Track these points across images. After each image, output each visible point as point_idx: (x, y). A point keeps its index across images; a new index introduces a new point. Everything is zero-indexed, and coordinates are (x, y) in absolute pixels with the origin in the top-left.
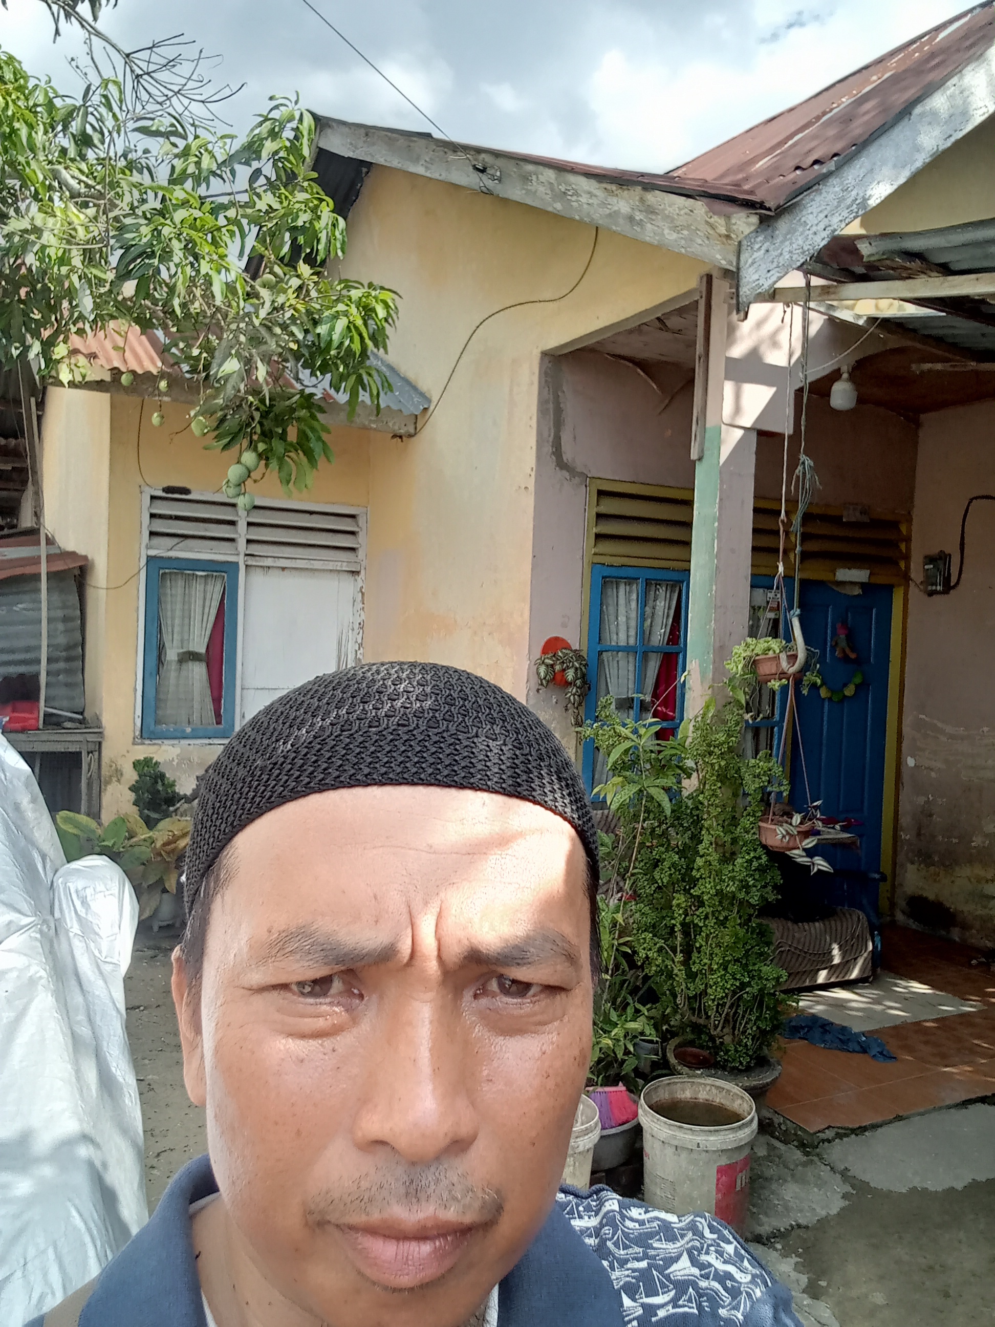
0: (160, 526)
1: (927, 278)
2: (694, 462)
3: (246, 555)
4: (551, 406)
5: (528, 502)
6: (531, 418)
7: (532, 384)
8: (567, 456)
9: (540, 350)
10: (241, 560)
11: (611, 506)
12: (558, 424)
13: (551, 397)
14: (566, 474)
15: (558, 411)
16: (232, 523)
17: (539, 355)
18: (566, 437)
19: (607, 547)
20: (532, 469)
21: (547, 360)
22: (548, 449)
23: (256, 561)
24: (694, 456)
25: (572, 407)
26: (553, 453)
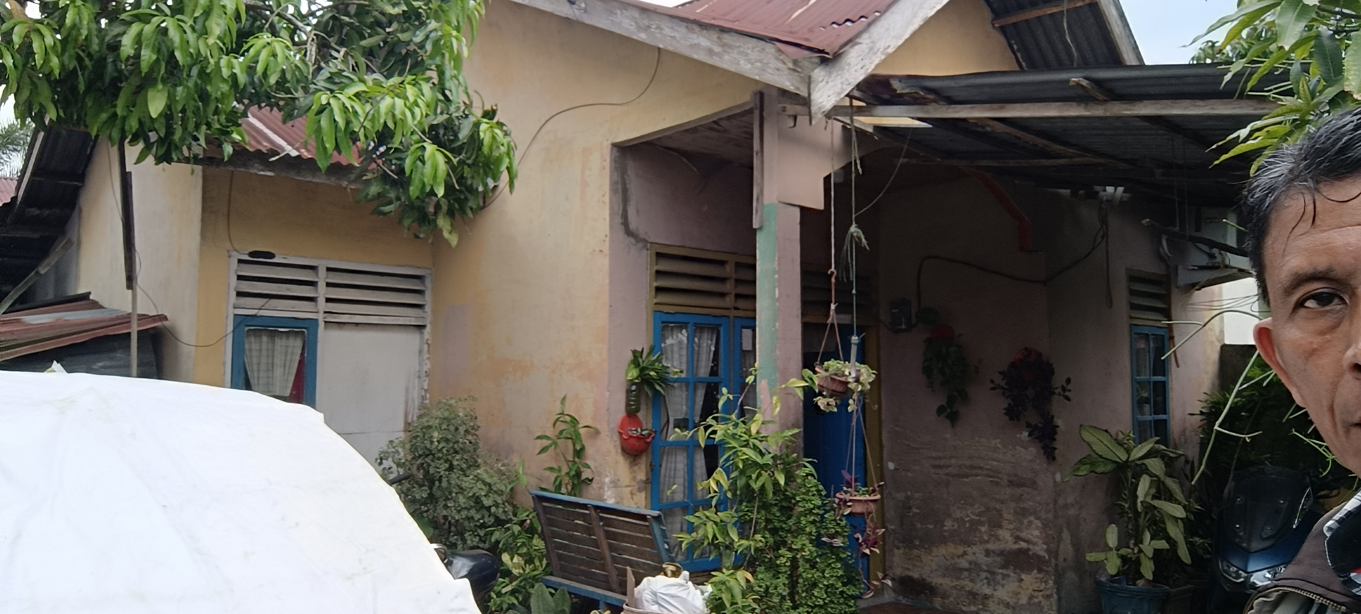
0: (247, 287)
1: (938, 106)
2: (755, 231)
3: (325, 312)
4: (619, 186)
5: (604, 262)
6: (603, 196)
7: (604, 168)
8: (633, 226)
9: (610, 142)
10: (321, 317)
11: (665, 266)
12: (625, 201)
13: (620, 179)
14: (633, 240)
15: (625, 191)
16: (313, 284)
17: (610, 147)
18: (631, 211)
19: (663, 298)
20: (606, 236)
21: (615, 150)
22: (619, 220)
23: (335, 318)
24: (755, 225)
25: (635, 187)
26: (622, 223)
